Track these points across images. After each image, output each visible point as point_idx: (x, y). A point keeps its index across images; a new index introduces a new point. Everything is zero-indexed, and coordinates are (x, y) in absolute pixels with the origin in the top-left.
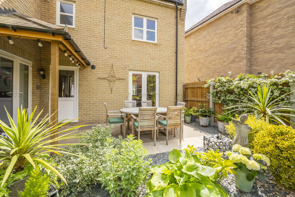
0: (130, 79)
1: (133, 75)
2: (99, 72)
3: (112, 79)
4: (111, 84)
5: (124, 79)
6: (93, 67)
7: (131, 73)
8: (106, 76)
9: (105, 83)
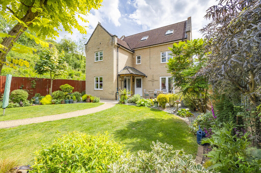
0: (161, 80)
1: (162, 78)
2: (149, 78)
3: (153, 81)
4: (153, 82)
5: (158, 80)
6: (146, 77)
7: (161, 78)
8: (151, 80)
9: (151, 82)
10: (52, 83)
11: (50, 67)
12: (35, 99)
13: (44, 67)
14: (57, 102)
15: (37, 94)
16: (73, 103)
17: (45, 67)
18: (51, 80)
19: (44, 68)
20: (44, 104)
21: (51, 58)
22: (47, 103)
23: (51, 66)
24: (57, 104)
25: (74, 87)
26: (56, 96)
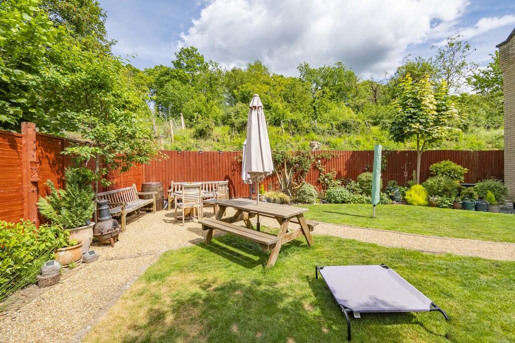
10: (419, 160)
11: (421, 123)
12: (393, 191)
13: (410, 124)
14: (442, 202)
15: (393, 182)
16: (487, 211)
17: (413, 126)
18: (418, 153)
19: (410, 127)
20: (414, 203)
21: (423, 103)
22: (420, 202)
23: (422, 120)
24: (443, 207)
25: (466, 169)
26: (438, 189)
